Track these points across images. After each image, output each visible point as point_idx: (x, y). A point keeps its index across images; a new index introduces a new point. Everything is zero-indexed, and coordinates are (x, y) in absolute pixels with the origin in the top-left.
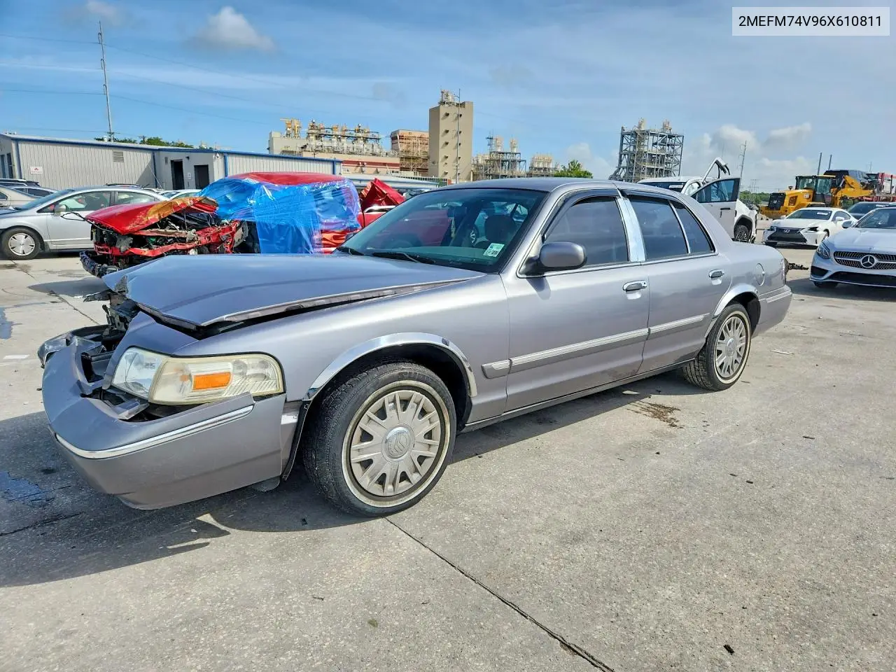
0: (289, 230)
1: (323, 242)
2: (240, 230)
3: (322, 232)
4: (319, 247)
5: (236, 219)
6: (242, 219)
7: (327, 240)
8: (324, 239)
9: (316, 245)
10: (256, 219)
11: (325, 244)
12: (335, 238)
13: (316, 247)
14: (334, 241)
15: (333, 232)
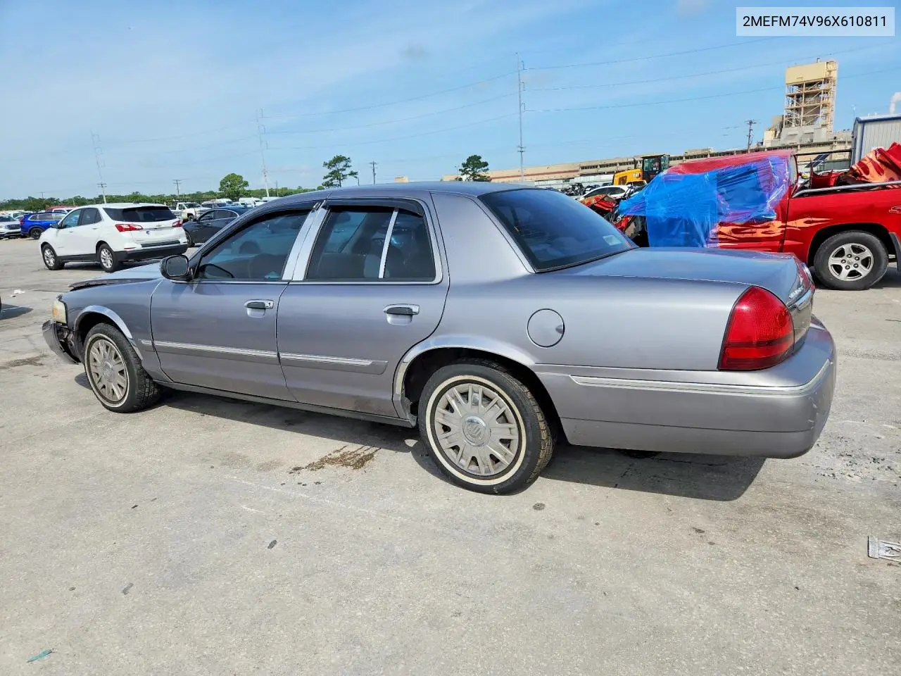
0: (681, 223)
1: (720, 236)
2: (633, 225)
3: (722, 224)
4: (714, 243)
5: (628, 214)
6: (633, 215)
7: (725, 234)
8: (720, 233)
9: (711, 240)
10: (647, 213)
11: (720, 239)
12: (735, 231)
13: (711, 243)
14: (733, 235)
15: (733, 225)
